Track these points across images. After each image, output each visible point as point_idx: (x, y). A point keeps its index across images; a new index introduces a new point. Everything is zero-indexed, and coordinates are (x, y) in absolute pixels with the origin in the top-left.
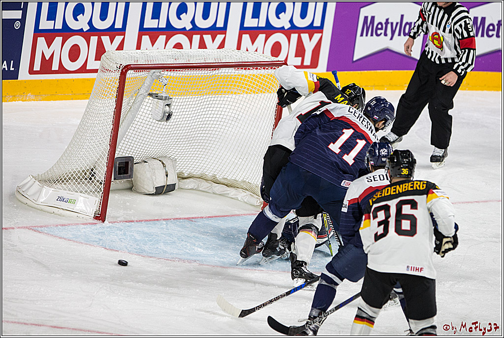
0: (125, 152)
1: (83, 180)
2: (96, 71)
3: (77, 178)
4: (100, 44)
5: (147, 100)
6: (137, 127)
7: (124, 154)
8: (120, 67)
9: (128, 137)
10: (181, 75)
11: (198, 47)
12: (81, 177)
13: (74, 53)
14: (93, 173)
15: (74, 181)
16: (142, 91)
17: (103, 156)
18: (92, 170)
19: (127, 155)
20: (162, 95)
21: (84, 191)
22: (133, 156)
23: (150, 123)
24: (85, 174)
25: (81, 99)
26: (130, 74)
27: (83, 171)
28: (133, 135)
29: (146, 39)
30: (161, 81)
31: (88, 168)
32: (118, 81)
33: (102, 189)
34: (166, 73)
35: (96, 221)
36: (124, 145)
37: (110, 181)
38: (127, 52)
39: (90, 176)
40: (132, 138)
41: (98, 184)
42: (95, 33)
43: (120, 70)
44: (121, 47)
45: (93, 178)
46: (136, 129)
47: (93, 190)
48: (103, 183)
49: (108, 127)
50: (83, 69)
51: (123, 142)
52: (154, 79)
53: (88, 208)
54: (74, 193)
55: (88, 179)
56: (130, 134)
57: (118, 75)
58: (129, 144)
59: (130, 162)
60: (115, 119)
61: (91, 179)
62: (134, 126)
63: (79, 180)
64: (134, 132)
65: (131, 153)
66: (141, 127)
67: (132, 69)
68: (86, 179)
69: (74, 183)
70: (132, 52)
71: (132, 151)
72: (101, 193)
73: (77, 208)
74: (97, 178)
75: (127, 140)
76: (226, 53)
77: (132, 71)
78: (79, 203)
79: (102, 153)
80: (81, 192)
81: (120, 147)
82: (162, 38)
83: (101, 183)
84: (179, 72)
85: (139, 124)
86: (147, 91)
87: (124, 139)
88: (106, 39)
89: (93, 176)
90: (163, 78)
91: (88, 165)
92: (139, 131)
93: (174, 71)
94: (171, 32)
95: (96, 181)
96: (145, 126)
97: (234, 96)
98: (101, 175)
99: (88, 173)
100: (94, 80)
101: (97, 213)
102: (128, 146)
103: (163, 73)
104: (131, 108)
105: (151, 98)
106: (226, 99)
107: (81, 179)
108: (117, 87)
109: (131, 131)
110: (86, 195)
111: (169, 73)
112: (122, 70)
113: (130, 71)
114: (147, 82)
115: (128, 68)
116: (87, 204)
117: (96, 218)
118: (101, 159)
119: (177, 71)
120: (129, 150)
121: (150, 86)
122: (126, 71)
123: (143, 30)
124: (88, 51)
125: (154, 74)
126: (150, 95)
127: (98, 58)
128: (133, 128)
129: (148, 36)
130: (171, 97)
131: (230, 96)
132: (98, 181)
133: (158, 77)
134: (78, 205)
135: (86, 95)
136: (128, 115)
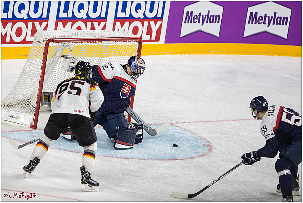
0: (48, 89)
1: (24, 105)
2: (31, 42)
3: (20, 104)
4: (34, 27)
5: (60, 59)
6: (55, 75)
7: (47, 90)
8: (45, 40)
9: (50, 81)
10: (80, 45)
11: (90, 29)
12: (23, 104)
13: (19, 32)
14: (29, 101)
15: (19, 106)
16: (58, 54)
17: (35, 91)
18: (29, 100)
19: (49, 91)
20: (69, 56)
21: (24, 112)
22: (52, 91)
23: (62, 73)
24: (25, 102)
25: (23, 59)
26: (51, 44)
27: (24, 100)
28: (52, 80)
29: (60, 24)
30: (69, 48)
31: (27, 98)
32: (44, 48)
33: (35, 111)
34: (72, 44)
35: (31, 129)
36: (48, 85)
37: (39, 106)
38: (49, 31)
39: (28, 103)
40: (52, 81)
41: (32, 107)
42: (31, 20)
43: (45, 42)
44: (46, 29)
45: (29, 104)
46: (54, 76)
47: (30, 111)
48: (35, 107)
49: (38, 74)
50: (24, 41)
51: (46, 83)
52: (65, 47)
53: (27, 122)
54: (18, 113)
55: (27, 105)
56: (51, 79)
57: (44, 45)
58: (50, 84)
59: (51, 95)
60: (42, 70)
61: (28, 105)
62: (53, 74)
63: (21, 105)
64: (53, 78)
65: (51, 90)
66: (57, 75)
67: (52, 41)
68: (25, 105)
69: (19, 107)
70: (52, 31)
71: (52, 88)
72: (34, 113)
73: (20, 121)
74: (32, 104)
75: (49, 82)
76: (107, 32)
77: (52, 42)
78: (21, 118)
79: (35, 90)
80: (23, 112)
81: (45, 86)
82: (69, 24)
83: (34, 107)
84: (79, 43)
85: (56, 73)
86: (60, 55)
87: (47, 82)
88: (37, 24)
89: (29, 103)
90: (70, 46)
91: (26, 97)
92: (56, 77)
93: (76, 42)
94: (75, 20)
95: (31, 106)
96: (60, 74)
97: (111, 57)
98: (34, 102)
99: (27, 101)
100: (30, 47)
101: (32, 124)
102: (49, 86)
103: (70, 43)
104: (51, 64)
105: (63, 58)
106: (106, 59)
107: (23, 105)
108: (44, 51)
109: (51, 77)
110: (25, 114)
111: (74, 43)
112: (47, 42)
113: (51, 42)
114: (61, 49)
115: (50, 40)
116: (26, 119)
117: (31, 127)
118: (34, 93)
119: (78, 42)
120: (50, 88)
121: (62, 51)
122: (49, 43)
123: (58, 19)
124: (27, 31)
125: (65, 44)
126: (63, 56)
127: (32, 35)
128: (52, 76)
129: (61, 22)
130: (75, 58)
131: (109, 57)
132: (32, 106)
133: (67, 46)
134: (20, 120)
135: (25, 56)
136: (50, 68)
